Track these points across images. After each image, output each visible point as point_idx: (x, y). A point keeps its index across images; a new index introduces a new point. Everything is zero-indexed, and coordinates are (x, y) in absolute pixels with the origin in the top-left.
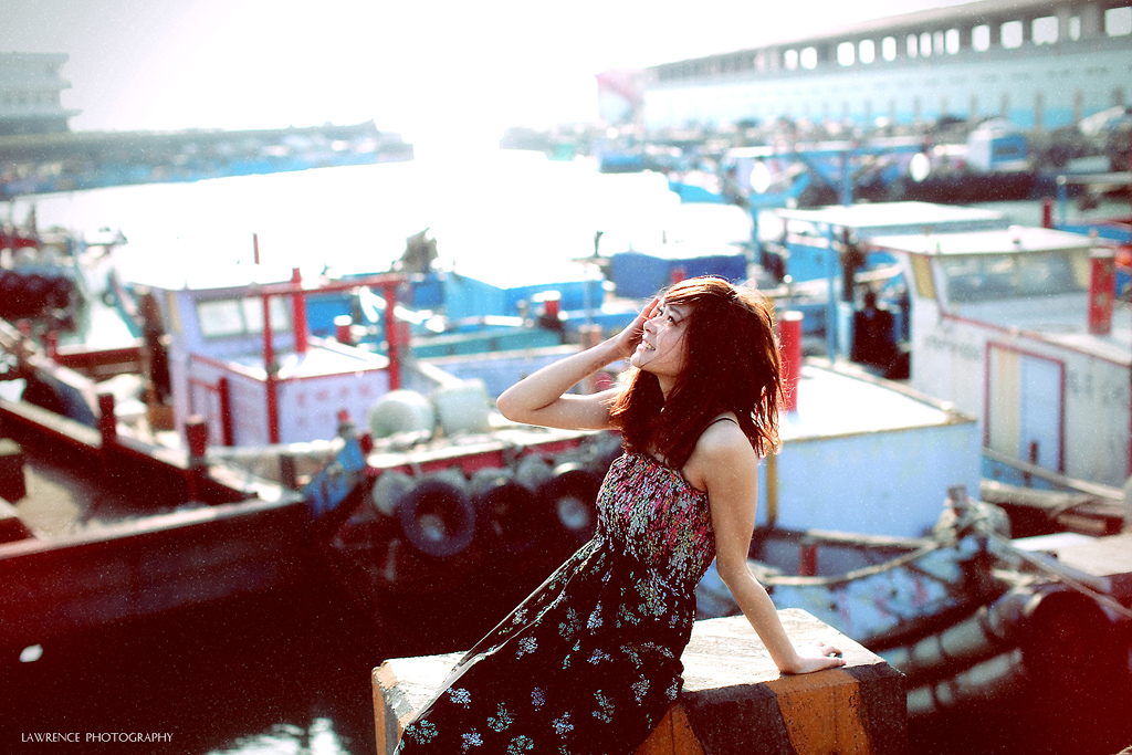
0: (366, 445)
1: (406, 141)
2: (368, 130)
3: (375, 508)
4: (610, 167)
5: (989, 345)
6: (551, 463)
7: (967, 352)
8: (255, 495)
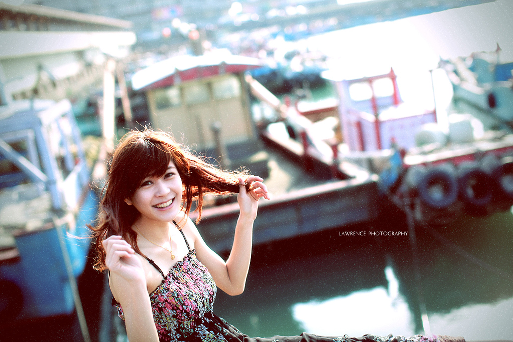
0: (403, 153)
6: (499, 158)
8: (354, 177)
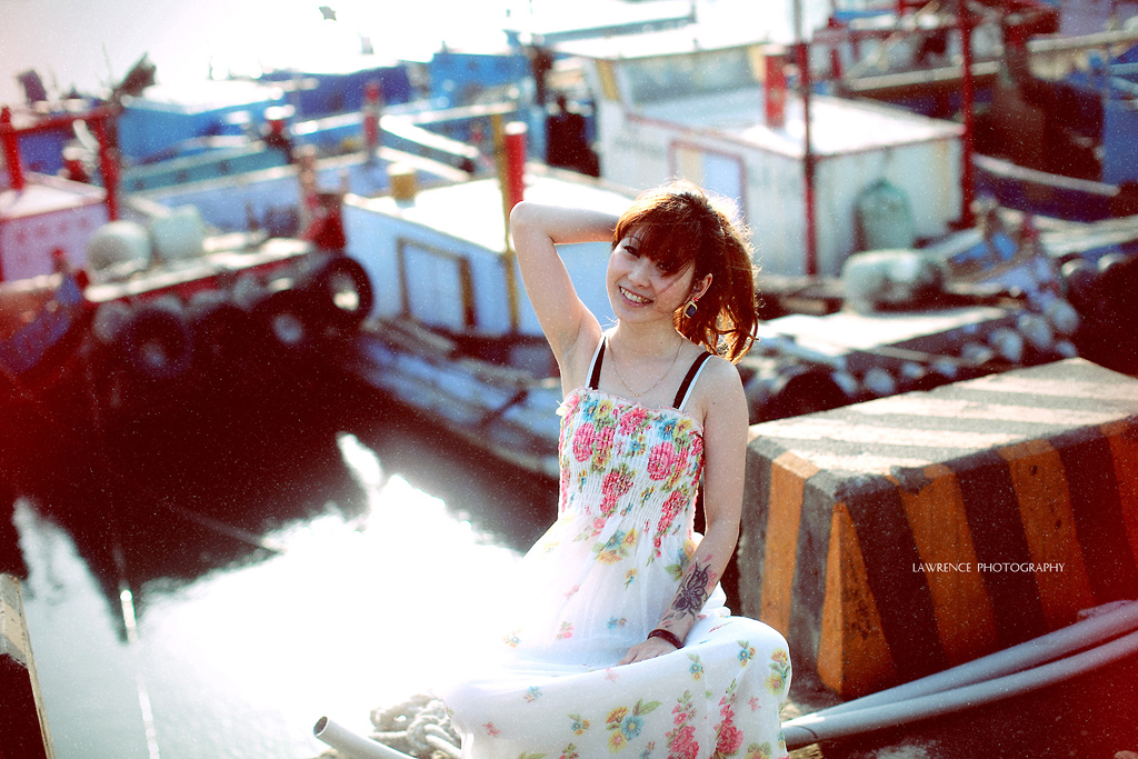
0: (82, 280)
5: (675, 144)
6: (264, 282)
7: (653, 152)
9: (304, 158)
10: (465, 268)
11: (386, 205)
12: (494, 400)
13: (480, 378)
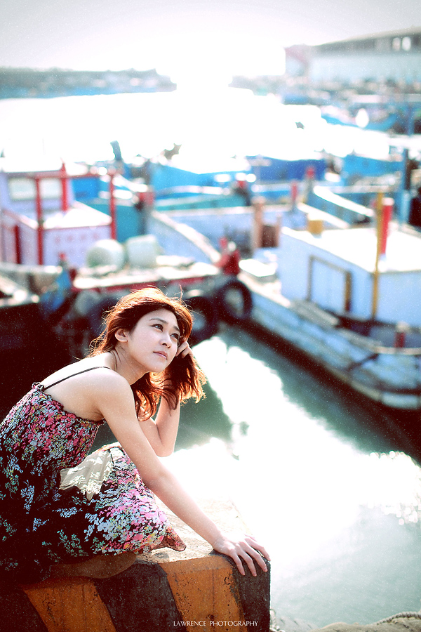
0: (73, 274)
1: (173, 81)
2: (152, 73)
3: (75, 312)
4: (288, 101)
8: (11, 296)
9: (258, 204)
10: (349, 278)
11: (305, 236)
12: (358, 356)
13: (351, 342)
